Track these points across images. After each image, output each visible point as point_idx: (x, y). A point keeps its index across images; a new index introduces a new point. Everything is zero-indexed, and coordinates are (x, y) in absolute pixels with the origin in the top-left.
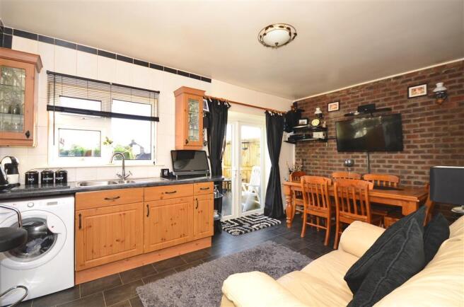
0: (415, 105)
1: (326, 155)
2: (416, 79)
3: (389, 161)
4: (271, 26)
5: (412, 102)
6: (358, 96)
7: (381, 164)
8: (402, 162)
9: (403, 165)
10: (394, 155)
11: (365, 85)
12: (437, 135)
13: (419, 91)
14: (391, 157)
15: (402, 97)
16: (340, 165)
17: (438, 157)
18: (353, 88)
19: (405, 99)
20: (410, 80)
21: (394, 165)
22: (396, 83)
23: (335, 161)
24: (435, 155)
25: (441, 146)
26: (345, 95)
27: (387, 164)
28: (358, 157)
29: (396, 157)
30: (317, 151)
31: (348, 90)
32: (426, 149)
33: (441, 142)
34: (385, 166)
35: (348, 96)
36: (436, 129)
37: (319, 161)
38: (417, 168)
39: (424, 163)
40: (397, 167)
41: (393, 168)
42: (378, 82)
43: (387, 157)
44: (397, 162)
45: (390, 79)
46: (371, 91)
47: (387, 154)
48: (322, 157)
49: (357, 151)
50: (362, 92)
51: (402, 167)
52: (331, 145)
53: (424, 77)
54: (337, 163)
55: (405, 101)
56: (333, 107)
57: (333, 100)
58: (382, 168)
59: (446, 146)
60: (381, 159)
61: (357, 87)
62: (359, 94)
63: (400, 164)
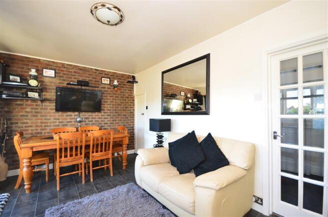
0: (104, 88)
1: (39, 115)
2: (105, 74)
3: (92, 118)
4: (119, 10)
5: (103, 86)
6: (71, 72)
7: (87, 120)
8: (98, 118)
9: (99, 120)
10: (94, 114)
11: (78, 66)
12: (113, 105)
13: (106, 81)
14: (92, 116)
15: (99, 82)
16: (56, 122)
17: (113, 115)
18: (68, 65)
19: (100, 83)
20: (102, 74)
21: (94, 120)
22: (95, 73)
23: (50, 119)
24: (112, 115)
25: (114, 110)
26: (60, 67)
27: (90, 120)
28: (71, 116)
29: (95, 115)
30: (28, 110)
31: (63, 64)
32: (108, 111)
33: (114, 108)
34: (89, 121)
35: (63, 69)
36: (112, 102)
37: (30, 120)
38: (105, 121)
39: (108, 118)
40: (95, 121)
41: (94, 122)
42: (85, 67)
43: (91, 116)
44: (95, 118)
45: (92, 69)
46: (81, 72)
47: (90, 114)
48: (34, 116)
49: (70, 111)
50: (75, 70)
51: (98, 121)
52: (45, 106)
53: (108, 75)
54: (53, 120)
55: (100, 85)
56: (49, 73)
57: (49, 67)
58: (87, 122)
59: (116, 110)
60: (87, 117)
61: (71, 65)
62: (73, 70)
63: (97, 119)
